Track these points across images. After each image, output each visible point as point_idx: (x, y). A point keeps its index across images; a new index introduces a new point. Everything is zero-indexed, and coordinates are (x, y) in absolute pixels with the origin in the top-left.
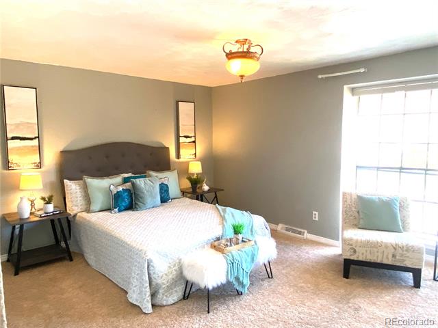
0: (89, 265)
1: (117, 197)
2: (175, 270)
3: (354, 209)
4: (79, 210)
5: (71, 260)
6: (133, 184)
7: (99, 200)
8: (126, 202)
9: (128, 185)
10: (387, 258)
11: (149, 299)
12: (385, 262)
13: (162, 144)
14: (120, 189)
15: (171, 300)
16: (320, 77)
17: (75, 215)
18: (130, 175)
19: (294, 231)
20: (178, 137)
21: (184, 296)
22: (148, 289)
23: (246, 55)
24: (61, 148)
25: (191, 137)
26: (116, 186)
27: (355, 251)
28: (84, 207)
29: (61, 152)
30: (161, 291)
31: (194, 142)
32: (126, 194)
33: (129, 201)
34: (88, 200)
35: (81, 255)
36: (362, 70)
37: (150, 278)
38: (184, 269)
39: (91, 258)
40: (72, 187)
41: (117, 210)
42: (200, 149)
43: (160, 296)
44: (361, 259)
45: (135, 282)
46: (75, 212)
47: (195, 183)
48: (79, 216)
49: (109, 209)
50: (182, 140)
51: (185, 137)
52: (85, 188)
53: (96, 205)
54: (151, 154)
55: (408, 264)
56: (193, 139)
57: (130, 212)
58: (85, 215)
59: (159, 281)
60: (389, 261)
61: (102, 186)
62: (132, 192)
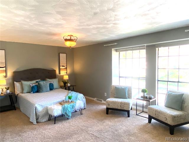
0: (21, 111)
1: (33, 88)
2: (45, 111)
3: (114, 91)
4: (19, 93)
5: (15, 110)
6: (39, 83)
7: (26, 89)
8: (36, 90)
9: (37, 84)
10: (119, 107)
11: (35, 120)
12: (118, 108)
13: (53, 69)
14: (34, 85)
15: (44, 121)
16: (104, 45)
17: (18, 94)
18: (39, 80)
19: (99, 100)
20: (59, 66)
21: (49, 119)
22: (35, 116)
23: (70, 40)
24: (14, 71)
25: (65, 66)
26: (32, 84)
27: (109, 105)
28: (21, 91)
29: (14, 72)
30: (40, 117)
31: (66, 68)
32: (36, 87)
33: (37, 90)
34: (23, 89)
35: (19, 108)
36: (116, 44)
37: (36, 113)
38: (48, 111)
39: (21, 109)
40: (17, 84)
41: (32, 92)
42: (69, 71)
43: (39, 119)
44: (111, 108)
45: (32, 115)
46: (18, 93)
47: (65, 83)
48: (20, 95)
49: (30, 92)
50: (61, 67)
51: (62, 66)
52: (22, 85)
53: (25, 91)
54: (48, 73)
55: (125, 109)
56: (66, 67)
57: (37, 93)
58: (21, 94)
59: (39, 114)
60: (119, 108)
61: (28, 84)
62: (38, 86)
